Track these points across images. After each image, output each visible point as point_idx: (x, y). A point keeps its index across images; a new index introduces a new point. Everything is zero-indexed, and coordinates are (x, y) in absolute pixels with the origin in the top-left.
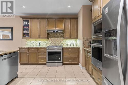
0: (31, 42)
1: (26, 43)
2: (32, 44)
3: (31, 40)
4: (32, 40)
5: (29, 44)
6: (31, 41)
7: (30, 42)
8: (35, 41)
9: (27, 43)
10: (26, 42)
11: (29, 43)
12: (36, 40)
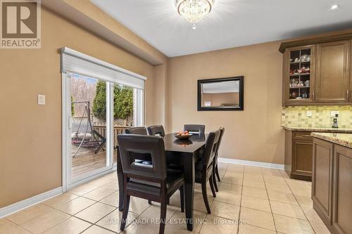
0: (300, 114)
1: (283, 117)
2: (303, 120)
3: (300, 108)
4: (303, 109)
5: (293, 120)
6: (303, 112)
7: (297, 115)
8: (317, 111)
9: (287, 117)
10: (284, 115)
11: (294, 117)
12: (320, 108)
